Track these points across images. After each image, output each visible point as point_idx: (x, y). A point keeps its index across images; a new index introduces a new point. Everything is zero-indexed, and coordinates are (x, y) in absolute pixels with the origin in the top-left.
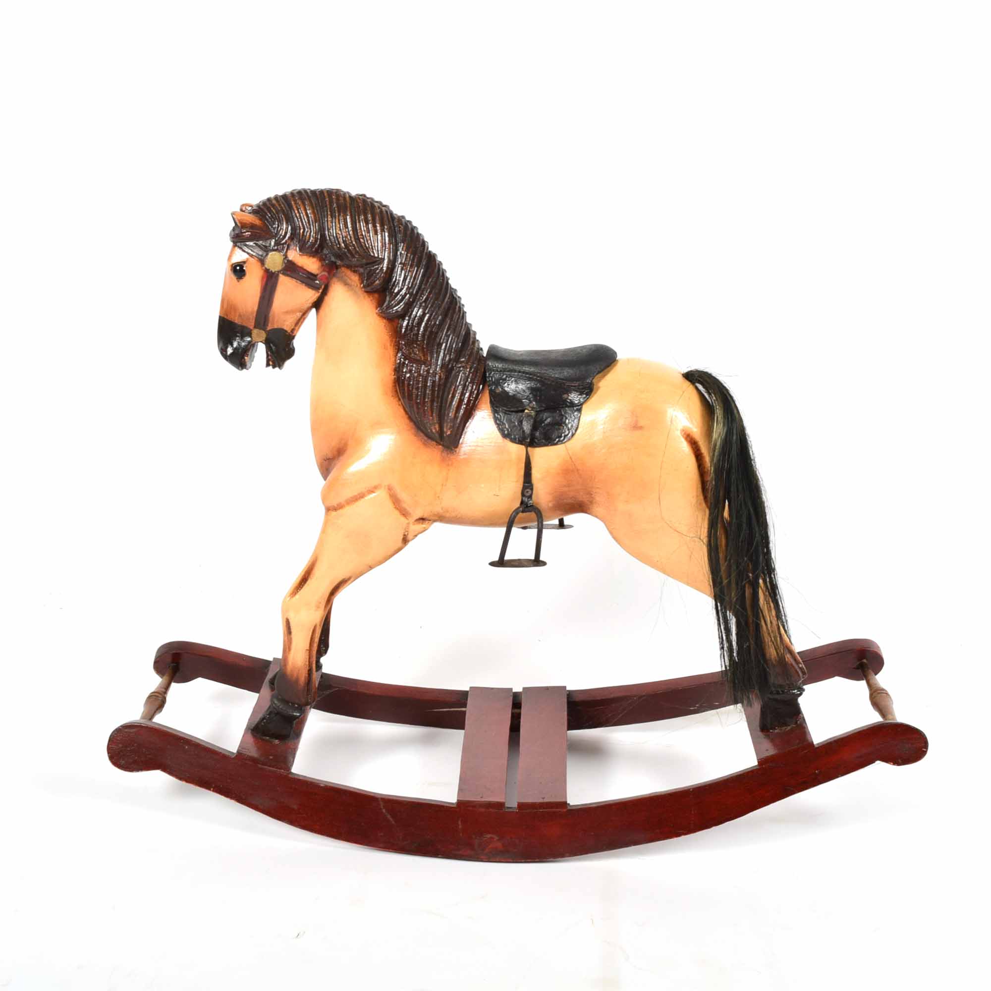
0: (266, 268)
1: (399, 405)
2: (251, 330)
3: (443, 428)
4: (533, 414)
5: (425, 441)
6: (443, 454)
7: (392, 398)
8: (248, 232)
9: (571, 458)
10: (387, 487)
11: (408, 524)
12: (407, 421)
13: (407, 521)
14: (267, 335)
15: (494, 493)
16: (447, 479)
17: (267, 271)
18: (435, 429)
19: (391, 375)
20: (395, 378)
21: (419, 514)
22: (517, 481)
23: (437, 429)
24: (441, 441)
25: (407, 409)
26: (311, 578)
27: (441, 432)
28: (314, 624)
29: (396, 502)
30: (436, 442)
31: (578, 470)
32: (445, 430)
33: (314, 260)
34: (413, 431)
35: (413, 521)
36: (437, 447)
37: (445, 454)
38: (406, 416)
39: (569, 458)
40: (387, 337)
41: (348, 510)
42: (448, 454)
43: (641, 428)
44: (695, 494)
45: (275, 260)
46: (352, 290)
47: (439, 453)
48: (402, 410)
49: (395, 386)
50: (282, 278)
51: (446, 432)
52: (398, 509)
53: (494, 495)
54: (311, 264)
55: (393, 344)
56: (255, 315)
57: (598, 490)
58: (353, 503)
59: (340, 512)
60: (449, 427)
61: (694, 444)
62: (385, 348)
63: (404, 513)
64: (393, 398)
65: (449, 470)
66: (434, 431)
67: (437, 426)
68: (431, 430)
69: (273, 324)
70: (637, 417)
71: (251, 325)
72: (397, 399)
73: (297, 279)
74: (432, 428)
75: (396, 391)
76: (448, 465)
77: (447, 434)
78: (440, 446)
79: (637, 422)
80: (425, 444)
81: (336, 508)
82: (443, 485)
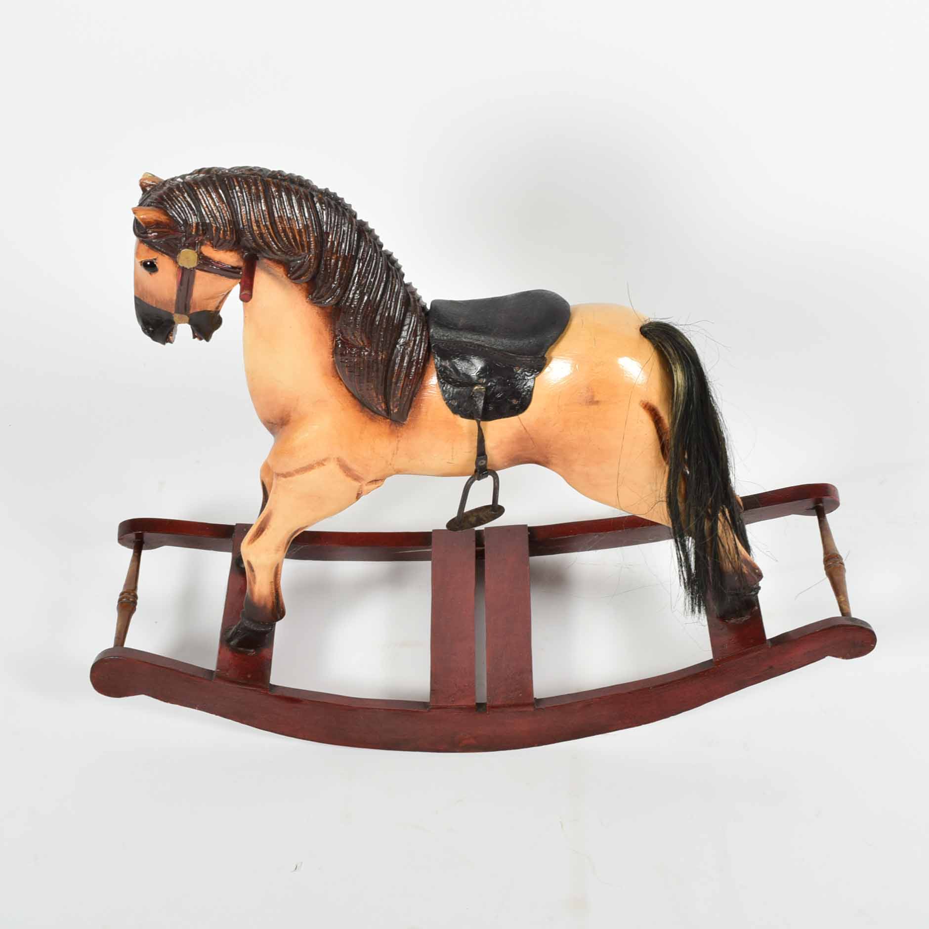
0: (180, 266)
1: (341, 384)
2: (172, 314)
3: (390, 406)
4: (483, 390)
5: (372, 416)
6: (392, 427)
8: (154, 232)
9: (525, 429)
10: (336, 460)
11: (362, 485)
12: (352, 399)
13: (360, 484)
14: (190, 317)
15: (447, 461)
16: (397, 449)
18: (382, 407)
19: (329, 357)
20: (334, 360)
21: (372, 477)
22: (470, 452)
23: (384, 407)
24: (388, 416)
25: (349, 388)
26: (268, 529)
27: (388, 411)
28: (277, 563)
29: (347, 470)
30: (384, 416)
31: (532, 439)
32: (392, 408)
33: (232, 254)
34: (358, 408)
35: (366, 483)
36: (385, 421)
37: (393, 427)
38: (349, 394)
39: (522, 428)
41: (298, 478)
42: (397, 427)
43: (597, 402)
44: (653, 454)
45: (188, 258)
46: (277, 279)
47: (388, 426)
48: (344, 389)
49: (335, 367)
50: (198, 273)
51: (393, 411)
52: (350, 476)
54: (230, 258)
55: (328, 330)
56: (174, 302)
57: (554, 456)
58: (303, 472)
59: (289, 479)
60: (395, 405)
61: (653, 412)
62: (320, 333)
63: (357, 478)
64: (333, 378)
65: (399, 441)
66: (380, 409)
67: (383, 405)
68: (377, 409)
69: (194, 308)
70: (593, 392)
71: (172, 310)
72: (338, 378)
73: (216, 273)
74: (378, 406)
75: (336, 371)
76: (398, 437)
77: (395, 411)
78: (388, 420)
79: (593, 397)
80: (372, 419)
81: (285, 476)
82: (394, 454)
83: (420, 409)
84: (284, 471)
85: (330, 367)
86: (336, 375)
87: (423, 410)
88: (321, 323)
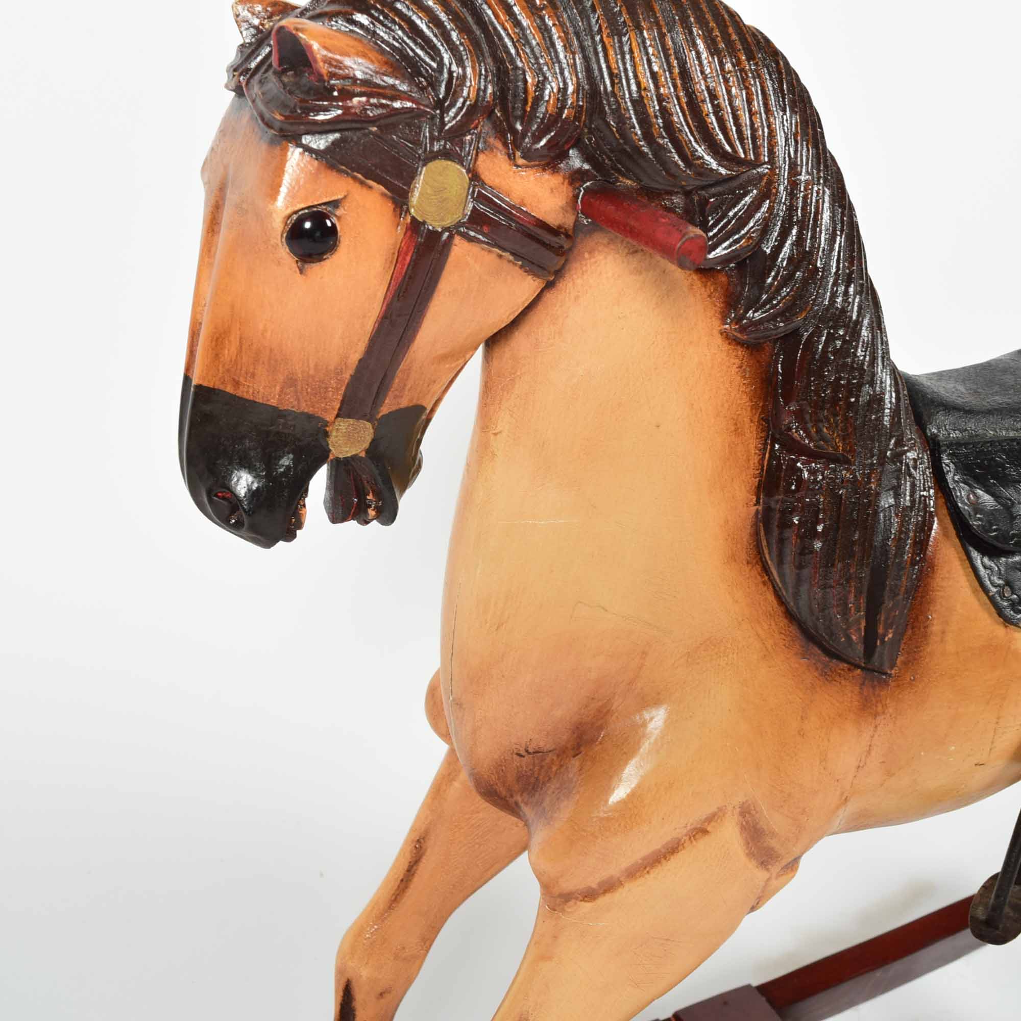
0: (413, 218)
1: (764, 583)
2: (326, 424)
3: (875, 625)
5: (824, 664)
6: (865, 690)
7: (747, 568)
10: (738, 811)
11: (769, 879)
12: (783, 622)
13: (767, 876)
14: (376, 430)
16: (869, 751)
17: (416, 226)
18: (858, 633)
20: (757, 512)
23: (863, 633)
24: (863, 659)
25: (783, 592)
29: (754, 837)
30: (850, 663)
32: (881, 631)
33: (555, 177)
34: (797, 647)
35: (779, 869)
36: (851, 674)
37: (867, 689)
38: (779, 610)
40: (745, 400)
42: (874, 687)
45: (441, 191)
47: (857, 688)
48: (771, 597)
49: (757, 533)
50: (460, 248)
52: (755, 853)
53: (976, 765)
54: (546, 197)
55: (756, 418)
56: (347, 376)
58: (647, 869)
59: (607, 898)
60: (890, 620)
62: (738, 431)
63: (767, 860)
65: (874, 727)
66: (853, 638)
67: (863, 626)
68: (846, 639)
71: (328, 410)
72: (759, 568)
73: (504, 249)
74: (851, 631)
76: (873, 715)
77: (886, 639)
78: (858, 672)
80: (827, 675)
81: (590, 895)
82: (859, 767)
83: (925, 627)
84: (593, 882)
85: (745, 535)
86: (759, 559)
87: (936, 627)
88: (745, 399)
